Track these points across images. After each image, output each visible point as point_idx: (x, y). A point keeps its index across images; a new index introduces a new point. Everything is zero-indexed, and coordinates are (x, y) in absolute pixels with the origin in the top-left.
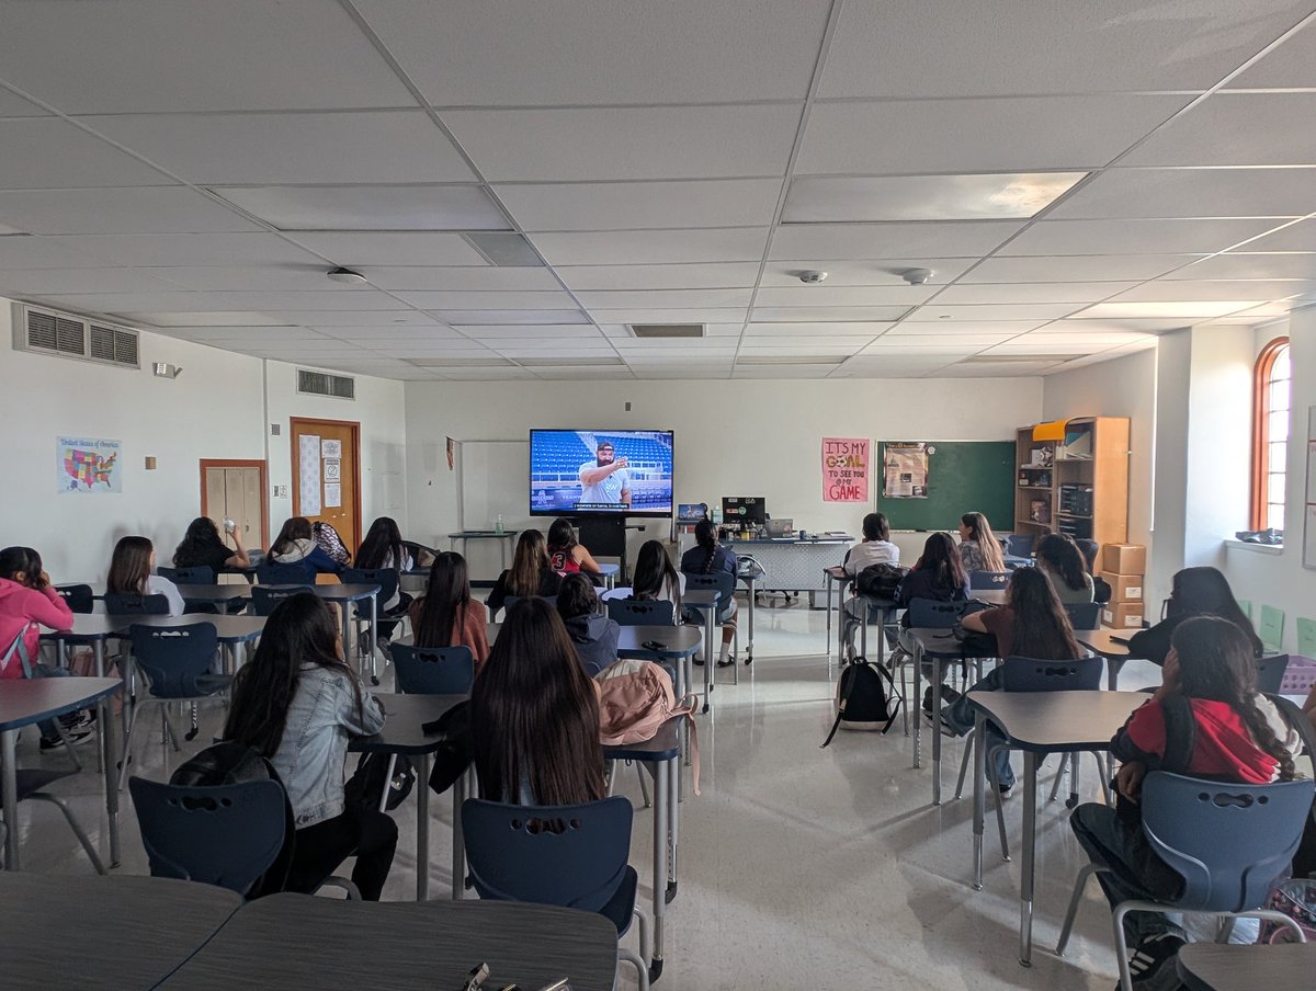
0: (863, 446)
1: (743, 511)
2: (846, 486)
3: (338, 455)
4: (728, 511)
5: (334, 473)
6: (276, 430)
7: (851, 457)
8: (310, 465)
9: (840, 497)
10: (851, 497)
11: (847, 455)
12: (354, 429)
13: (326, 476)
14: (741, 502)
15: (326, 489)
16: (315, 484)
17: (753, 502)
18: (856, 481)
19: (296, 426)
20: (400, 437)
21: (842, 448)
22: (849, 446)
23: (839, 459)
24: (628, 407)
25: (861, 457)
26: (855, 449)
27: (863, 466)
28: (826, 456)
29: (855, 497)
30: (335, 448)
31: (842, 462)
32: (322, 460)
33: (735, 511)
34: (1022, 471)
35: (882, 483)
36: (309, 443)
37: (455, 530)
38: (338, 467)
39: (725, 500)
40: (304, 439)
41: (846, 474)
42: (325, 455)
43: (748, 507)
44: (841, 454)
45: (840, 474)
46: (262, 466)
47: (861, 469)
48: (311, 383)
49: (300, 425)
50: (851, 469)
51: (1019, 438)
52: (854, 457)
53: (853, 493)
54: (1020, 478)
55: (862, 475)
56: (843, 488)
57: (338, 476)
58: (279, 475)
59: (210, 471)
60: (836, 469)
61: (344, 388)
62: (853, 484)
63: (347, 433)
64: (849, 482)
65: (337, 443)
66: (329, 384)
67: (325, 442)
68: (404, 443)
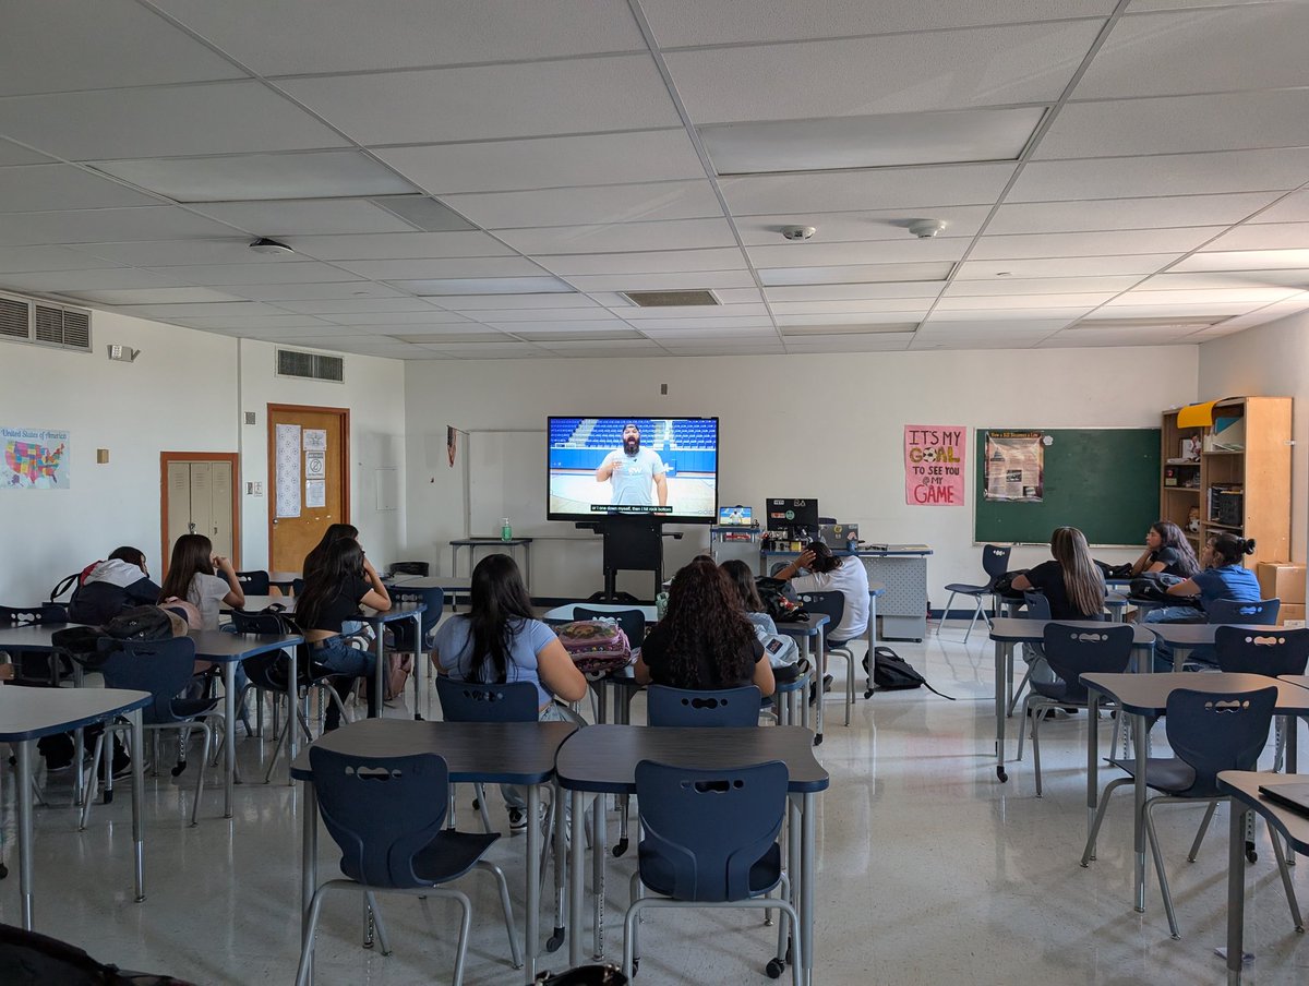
0: (955, 436)
1: (790, 515)
2: (935, 485)
3: (323, 447)
4: (773, 516)
5: (317, 468)
6: (251, 418)
7: (941, 449)
8: (288, 459)
9: (927, 499)
10: (942, 500)
11: (938, 446)
12: (343, 416)
13: (308, 471)
14: (789, 504)
15: (308, 485)
16: (294, 480)
17: (803, 504)
18: (948, 480)
19: (274, 414)
20: (398, 425)
21: (930, 438)
22: (940, 435)
23: (927, 452)
24: (664, 389)
25: (955, 448)
26: (947, 440)
27: (958, 460)
28: (909, 448)
29: (948, 500)
30: (318, 440)
31: (931, 455)
32: (303, 453)
33: (781, 516)
34: (1168, 467)
35: (983, 482)
36: (288, 434)
37: (462, 537)
38: (323, 461)
39: (770, 502)
40: (282, 429)
41: (936, 470)
42: (308, 447)
43: (796, 510)
44: (928, 445)
45: (927, 471)
46: (233, 459)
47: (954, 465)
48: (293, 364)
49: (280, 413)
50: (941, 464)
51: (1165, 425)
52: (946, 449)
53: (945, 495)
54: (1166, 476)
55: (956, 472)
56: (932, 488)
57: (322, 471)
58: (253, 470)
59: (172, 466)
60: (923, 464)
61: (331, 369)
62: (944, 484)
63: (335, 422)
64: (939, 480)
65: (322, 433)
66: (314, 365)
67: (308, 432)
68: (403, 432)
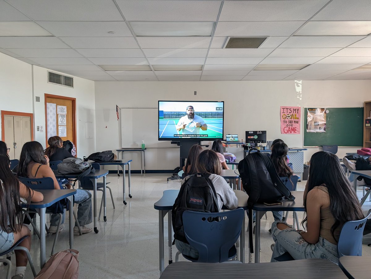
0: (297, 110)
1: (256, 137)
2: (291, 127)
3: (65, 113)
4: (249, 137)
5: (63, 121)
6: (38, 99)
7: (293, 115)
8: (51, 117)
9: (288, 132)
10: (293, 132)
11: (291, 114)
12: (73, 101)
13: (60, 123)
14: (255, 133)
15: (59, 128)
16: (54, 126)
17: (261, 133)
18: (295, 125)
19: (48, 99)
20: (93, 106)
21: (289, 111)
22: (292, 110)
23: (288, 116)
24: (195, 93)
25: (297, 115)
26: (294, 111)
27: (298, 118)
28: (282, 114)
29: (294, 132)
30: (63, 110)
31: (289, 117)
32: (57, 115)
33: (252, 137)
34: (367, 120)
35: (306, 126)
36: (52, 107)
38: (65, 118)
39: (247, 133)
40: (48, 105)
41: (291, 122)
42: (59, 113)
43: (259, 135)
44: (288, 113)
45: (288, 122)
46: (31, 116)
47: (297, 120)
48: (54, 78)
50: (293, 120)
51: (366, 106)
52: (294, 115)
53: (294, 130)
54: (366, 123)
55: (297, 122)
56: (289, 128)
57: (65, 122)
58: (39, 121)
59: (6, 117)
60: (286, 120)
61: (69, 82)
62: (293, 126)
63: (70, 103)
64: (292, 125)
65: (65, 107)
66: (62, 80)
67: (59, 107)
68: (94, 109)
